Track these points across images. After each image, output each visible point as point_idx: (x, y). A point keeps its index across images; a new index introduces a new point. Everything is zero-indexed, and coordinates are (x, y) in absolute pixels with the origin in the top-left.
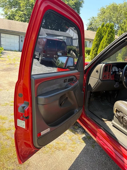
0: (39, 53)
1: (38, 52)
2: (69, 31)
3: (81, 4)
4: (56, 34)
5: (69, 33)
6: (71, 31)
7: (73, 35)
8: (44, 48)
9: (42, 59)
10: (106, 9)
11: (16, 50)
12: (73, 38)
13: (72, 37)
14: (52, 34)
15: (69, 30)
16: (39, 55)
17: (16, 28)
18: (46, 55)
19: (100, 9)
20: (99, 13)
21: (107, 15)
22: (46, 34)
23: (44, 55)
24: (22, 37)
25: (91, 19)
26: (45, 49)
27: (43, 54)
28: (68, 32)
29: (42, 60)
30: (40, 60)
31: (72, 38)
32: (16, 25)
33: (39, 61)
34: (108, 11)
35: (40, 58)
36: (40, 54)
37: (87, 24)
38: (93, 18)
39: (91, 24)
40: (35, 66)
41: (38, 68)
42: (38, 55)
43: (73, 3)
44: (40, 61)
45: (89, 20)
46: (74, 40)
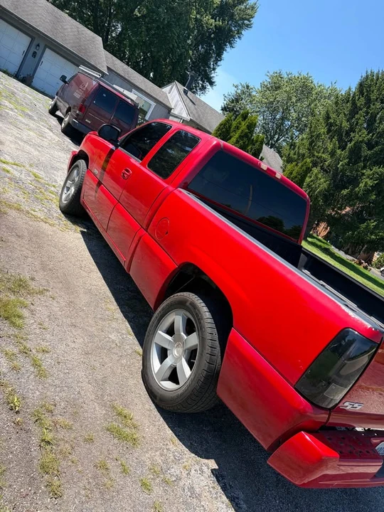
0: (68, 106)
1: (66, 102)
2: (171, 88)
3: (233, 37)
4: (132, 81)
5: (168, 95)
6: (175, 91)
7: (176, 106)
8: (84, 101)
9: (71, 122)
10: (287, 82)
11: (9, 71)
12: (172, 111)
13: (171, 109)
14: (122, 76)
15: (170, 86)
16: (67, 112)
17: (31, 14)
18: (83, 119)
19: (271, 74)
20: (266, 83)
21: (281, 96)
22: (108, 68)
23: (78, 115)
24: (38, 45)
25: (240, 87)
26: (85, 103)
27: (78, 112)
28: (166, 89)
29: (69, 125)
30: (66, 123)
31: (169, 109)
32: (35, 8)
33: (61, 124)
34: (288, 89)
35: (66, 119)
36: (69, 110)
37: (226, 95)
38: (248, 87)
39: (237, 100)
40: (48, 131)
41: (54, 137)
42: (65, 111)
43: (211, 25)
44: (63, 124)
45: (236, 89)
46: (172, 116)
